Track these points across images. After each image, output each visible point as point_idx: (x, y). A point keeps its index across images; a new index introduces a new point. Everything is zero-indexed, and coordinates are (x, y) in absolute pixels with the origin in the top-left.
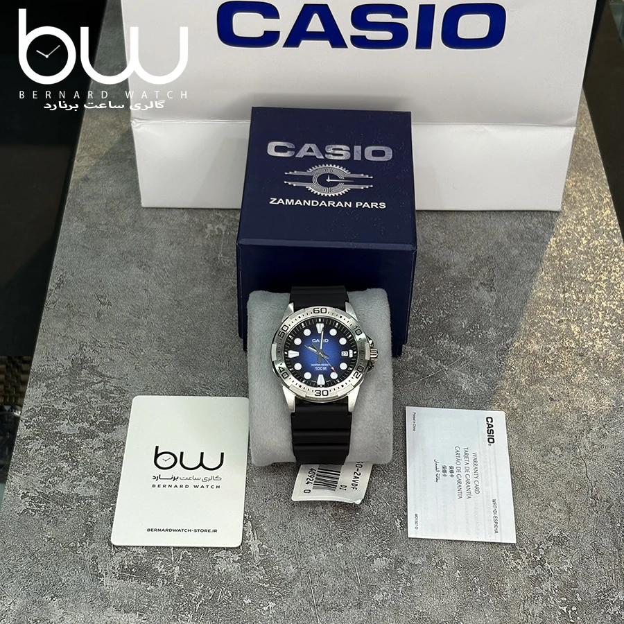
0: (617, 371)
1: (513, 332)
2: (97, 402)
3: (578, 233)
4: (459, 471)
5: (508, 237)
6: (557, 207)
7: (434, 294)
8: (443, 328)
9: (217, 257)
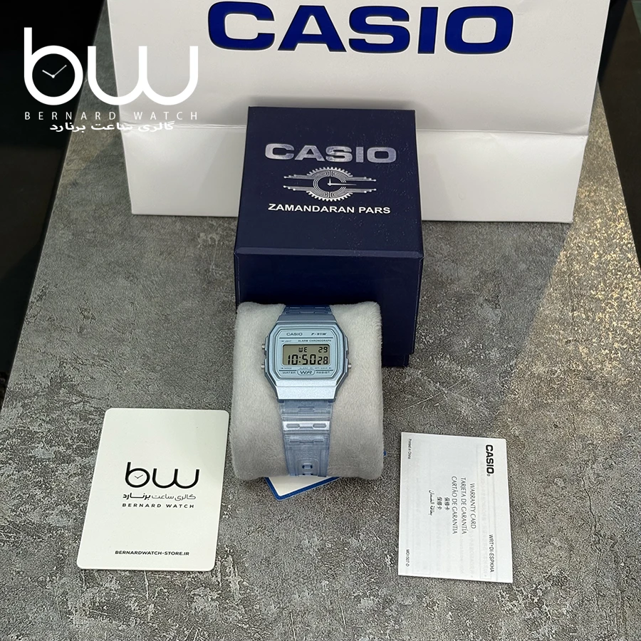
0: (626, 396)
1: (517, 353)
2: (75, 424)
3: (590, 247)
4: (455, 503)
5: (515, 251)
6: (569, 219)
7: (436, 311)
8: (444, 346)
9: (208, 269)
